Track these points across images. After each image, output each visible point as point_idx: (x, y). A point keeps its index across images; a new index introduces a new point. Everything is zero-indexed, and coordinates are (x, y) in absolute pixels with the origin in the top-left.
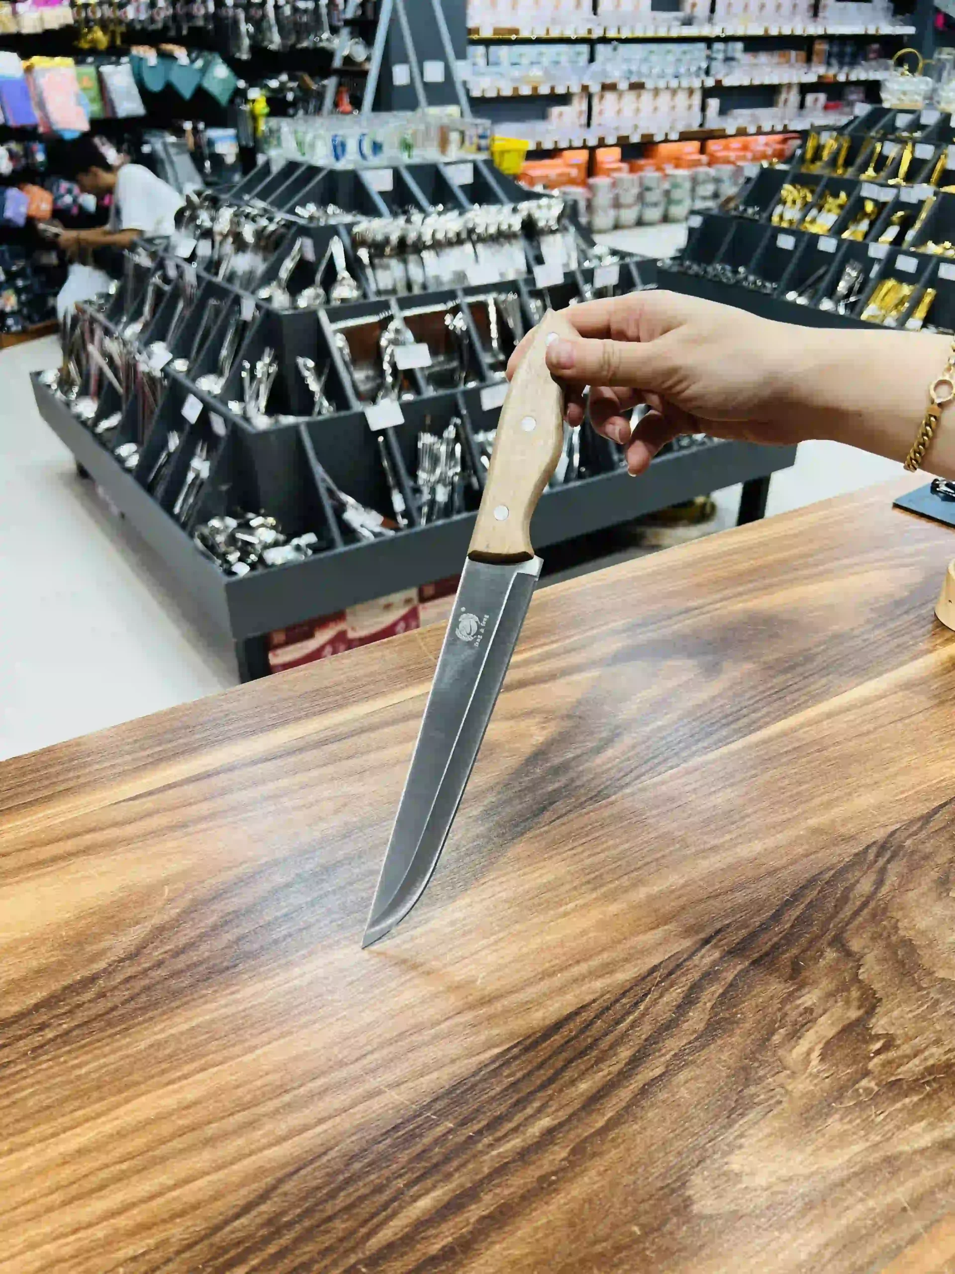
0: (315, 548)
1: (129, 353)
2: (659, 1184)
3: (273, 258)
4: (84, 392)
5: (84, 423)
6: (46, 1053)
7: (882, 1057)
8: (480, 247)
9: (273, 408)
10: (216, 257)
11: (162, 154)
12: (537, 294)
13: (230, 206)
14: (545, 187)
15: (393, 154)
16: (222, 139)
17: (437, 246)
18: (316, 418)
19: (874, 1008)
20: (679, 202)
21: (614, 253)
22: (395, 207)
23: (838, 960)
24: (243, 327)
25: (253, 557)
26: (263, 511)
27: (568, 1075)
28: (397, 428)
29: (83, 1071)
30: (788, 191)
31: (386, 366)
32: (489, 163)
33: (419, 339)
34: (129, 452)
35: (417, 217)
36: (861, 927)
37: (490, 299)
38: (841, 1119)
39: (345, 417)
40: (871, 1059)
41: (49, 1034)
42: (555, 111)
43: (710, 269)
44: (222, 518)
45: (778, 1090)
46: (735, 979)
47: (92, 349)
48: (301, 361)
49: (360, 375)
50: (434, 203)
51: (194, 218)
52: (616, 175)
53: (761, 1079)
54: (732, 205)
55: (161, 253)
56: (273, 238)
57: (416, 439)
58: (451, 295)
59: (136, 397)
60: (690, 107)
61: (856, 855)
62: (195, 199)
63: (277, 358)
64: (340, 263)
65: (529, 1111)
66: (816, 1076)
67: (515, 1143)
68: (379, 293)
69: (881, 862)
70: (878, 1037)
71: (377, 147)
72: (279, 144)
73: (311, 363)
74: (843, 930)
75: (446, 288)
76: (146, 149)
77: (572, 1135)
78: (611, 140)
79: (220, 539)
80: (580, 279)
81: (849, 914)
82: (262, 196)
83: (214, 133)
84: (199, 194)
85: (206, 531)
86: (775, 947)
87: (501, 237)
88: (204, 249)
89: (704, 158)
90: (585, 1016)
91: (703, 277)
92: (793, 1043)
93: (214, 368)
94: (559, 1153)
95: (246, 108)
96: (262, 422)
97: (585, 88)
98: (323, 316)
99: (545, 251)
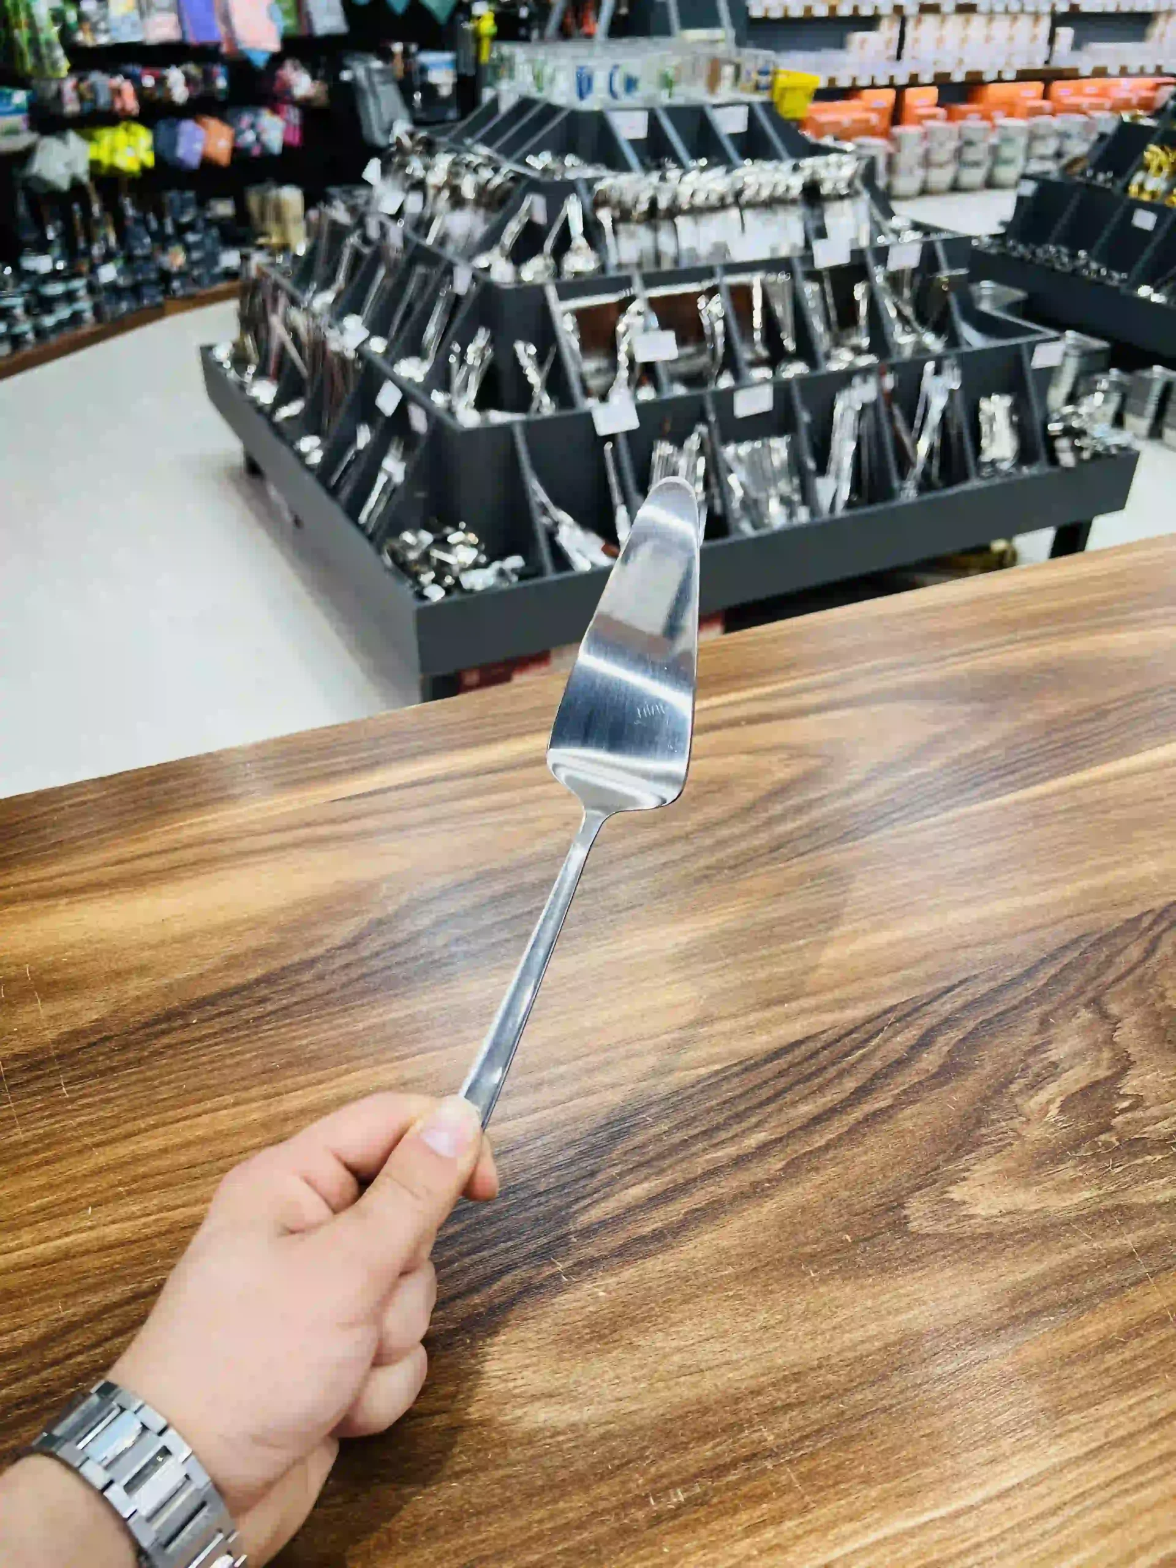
0: (523, 575)
1: (318, 328)
2: (876, 1202)
3: (496, 217)
4: (261, 373)
5: (260, 409)
6: (268, 1023)
7: (1129, 1115)
8: (749, 214)
9: (483, 403)
10: (427, 214)
11: (364, 82)
12: (814, 275)
13: (449, 151)
14: (836, 139)
15: (649, 91)
16: (437, 65)
17: (695, 211)
18: (533, 416)
19: (1125, 1069)
20: (1008, 162)
21: (917, 226)
22: (648, 161)
23: (1092, 1023)
24: (456, 301)
25: (449, 580)
26: (463, 525)
27: (789, 1097)
28: (629, 434)
29: (304, 1042)
30: (1154, 154)
31: (622, 358)
32: (769, 107)
33: (664, 326)
34: (311, 446)
35: (673, 173)
36: (1124, 993)
37: (756, 280)
38: (1075, 1167)
39: (568, 418)
40: (1115, 1116)
41: (270, 1007)
42: (857, 37)
43: (1040, 252)
44: (415, 531)
45: (1011, 1134)
46: (976, 1029)
47: (275, 321)
48: (519, 346)
49: (590, 365)
50: (695, 155)
51: (403, 166)
52: (930, 123)
53: (993, 1122)
54: (1077, 169)
55: (362, 209)
56: (499, 193)
57: (651, 449)
58: (708, 272)
59: (322, 381)
60: (1034, 38)
61: (1128, 921)
62: (407, 142)
63: (492, 341)
64: (577, 227)
65: (745, 1125)
66: (1053, 1125)
67: (731, 1150)
68: (620, 266)
69: (1157, 929)
70: (1125, 1097)
71: (631, 84)
72: (511, 76)
73: (532, 350)
74: (1101, 994)
75: (702, 263)
76: (346, 76)
77: (788, 1150)
78: (926, 78)
79: (413, 555)
80: (870, 259)
81: (1111, 978)
82: (487, 141)
83: (427, 58)
84: (411, 136)
85: (397, 545)
86: (1027, 1001)
87: (773, 203)
88: (414, 204)
89: (1046, 104)
90: (812, 1046)
91: (1031, 262)
92: (1031, 1092)
93: (416, 349)
94: (775, 1164)
95: (469, 26)
96: (468, 417)
97: (898, 9)
98: (551, 292)
99: (830, 221)
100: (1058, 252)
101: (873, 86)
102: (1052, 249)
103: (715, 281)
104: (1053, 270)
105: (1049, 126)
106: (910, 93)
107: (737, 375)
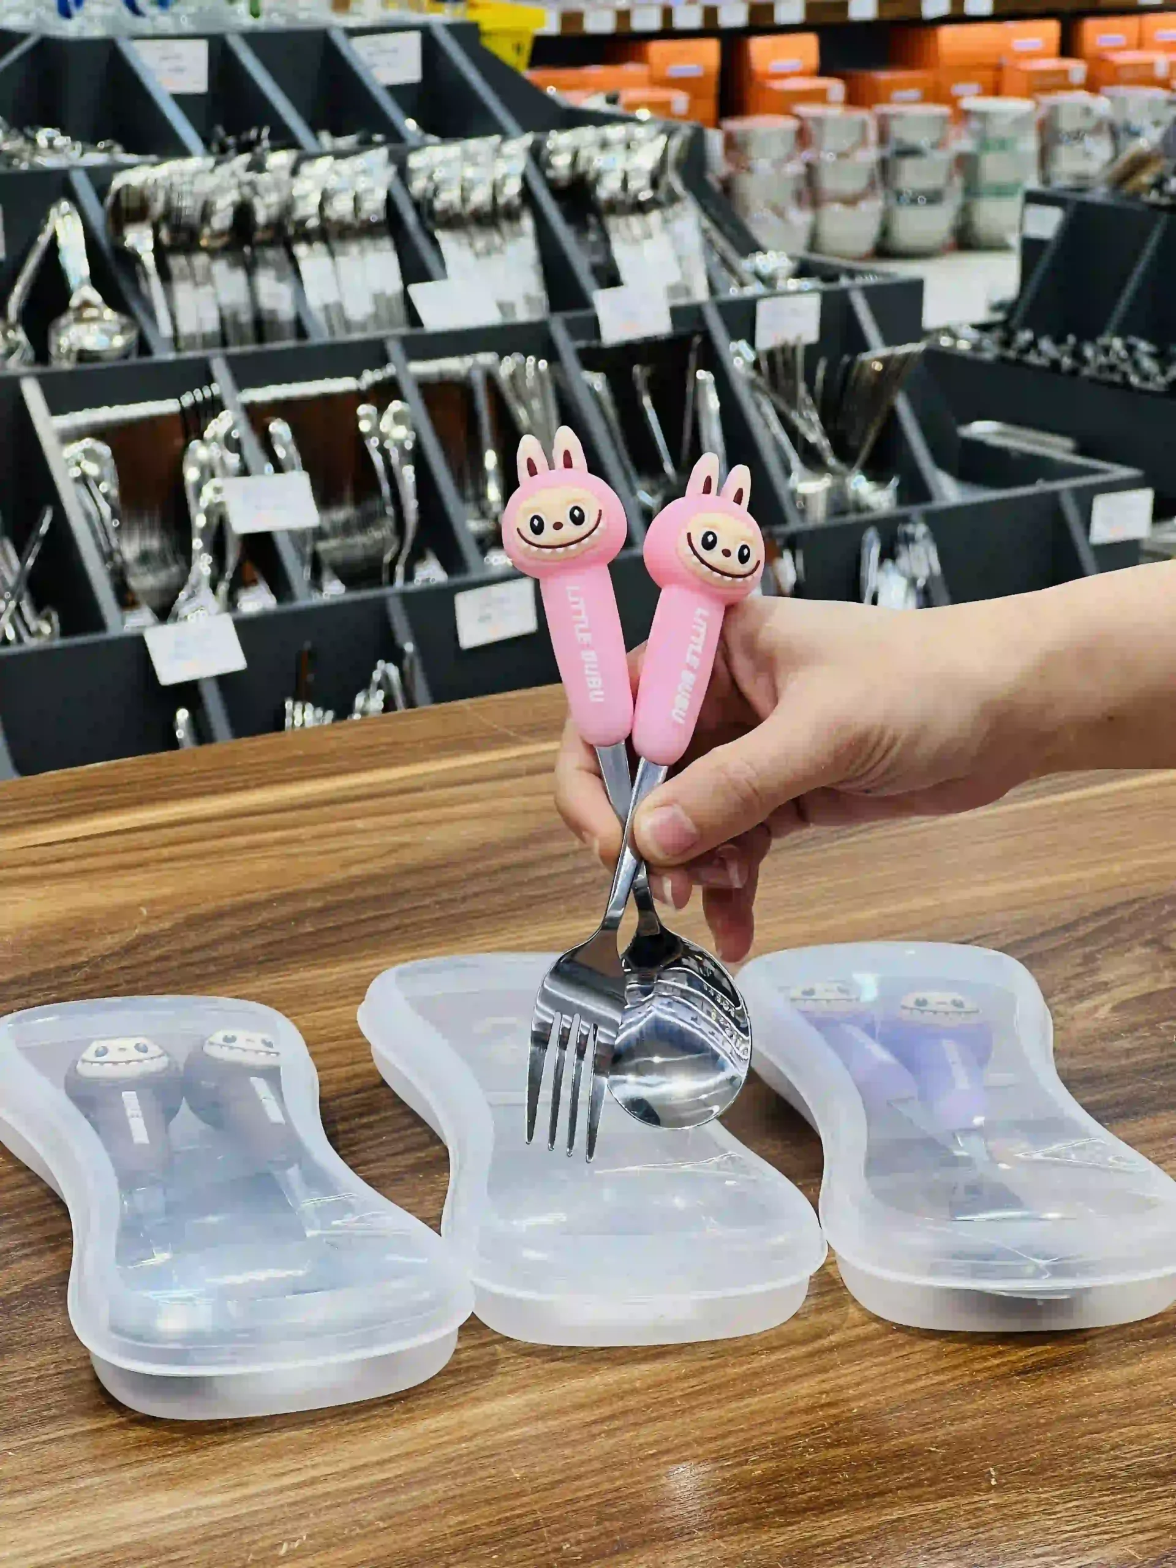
12: (600, 358)
14: (612, 100)
15: (208, 5)
17: (334, 233)
22: (220, 130)
28: (225, 684)
32: (467, 34)
35: (280, 160)
37: (475, 368)
39: (88, 649)
50: (324, 128)
54: (1146, 178)
58: (370, 353)
64: (76, 265)
68: (179, 341)
75: (358, 335)
78: (789, 14)
80: (716, 325)
89: (1074, 68)
98: (33, 394)
99: (621, 252)
100: (1130, 349)
101: (668, 33)
102: (1117, 343)
103: (390, 370)
104: (1126, 385)
105: (1087, 111)
106: (759, 47)
107: (452, 561)
